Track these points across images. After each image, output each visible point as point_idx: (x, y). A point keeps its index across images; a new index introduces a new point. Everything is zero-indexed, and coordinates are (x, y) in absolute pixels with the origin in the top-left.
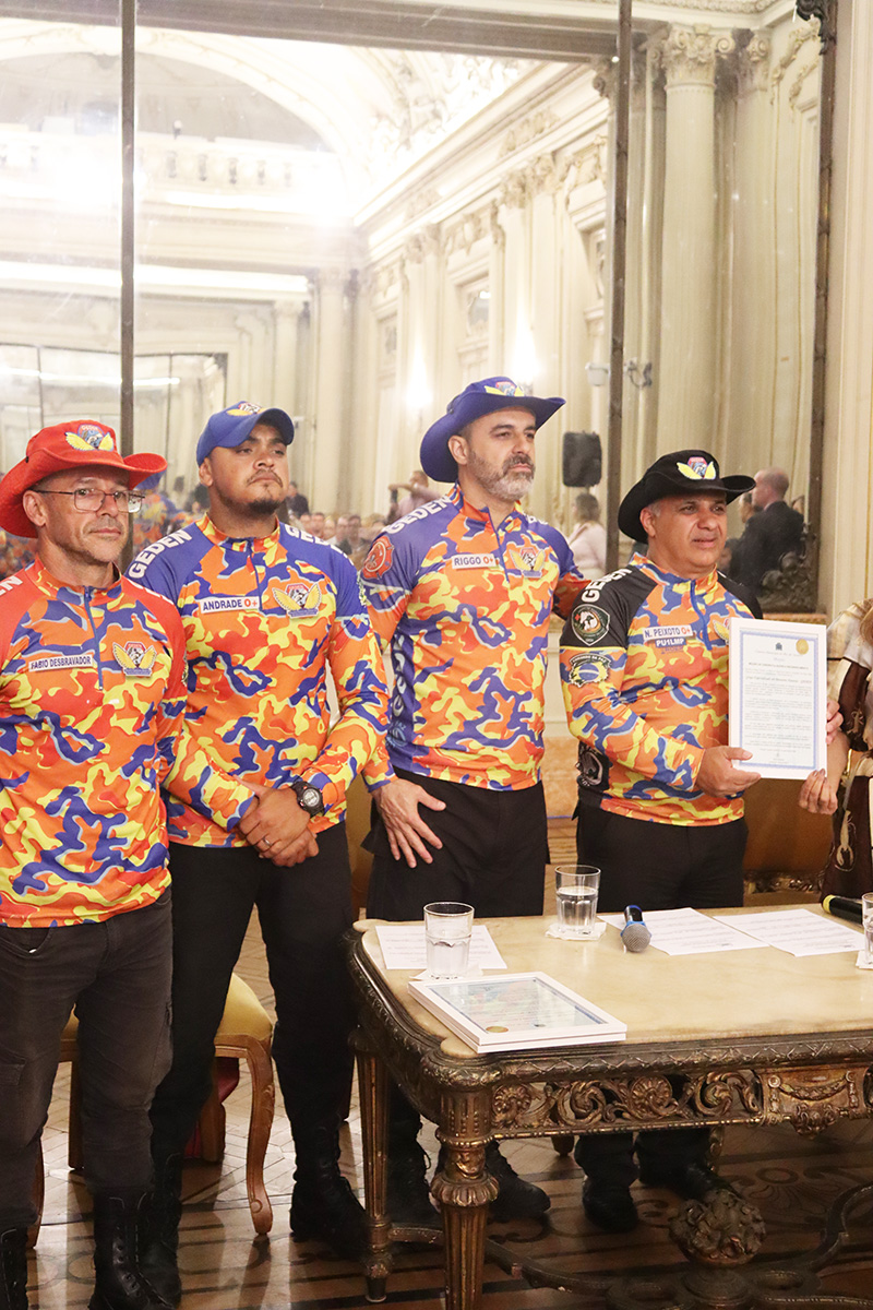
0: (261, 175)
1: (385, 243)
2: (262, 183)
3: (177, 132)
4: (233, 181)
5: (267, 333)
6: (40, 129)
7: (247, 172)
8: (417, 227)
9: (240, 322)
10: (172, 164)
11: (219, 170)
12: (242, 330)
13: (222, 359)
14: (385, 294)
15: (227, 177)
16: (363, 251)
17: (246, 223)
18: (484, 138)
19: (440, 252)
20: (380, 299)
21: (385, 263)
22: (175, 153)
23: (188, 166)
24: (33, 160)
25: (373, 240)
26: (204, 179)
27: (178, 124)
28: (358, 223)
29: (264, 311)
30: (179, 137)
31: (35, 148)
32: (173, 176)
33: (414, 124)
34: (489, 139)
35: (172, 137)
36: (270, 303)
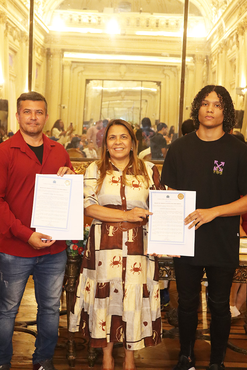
0: (167, 24)
1: (214, 46)
2: (167, 27)
3: (141, 11)
4: (157, 26)
5: (175, 76)
6: (102, 11)
7: (162, 23)
8: (220, 41)
9: (166, 72)
10: (138, 21)
11: (153, 23)
12: (166, 75)
13: (159, 84)
14: (214, 64)
15: (155, 25)
16: (209, 49)
17: (161, 41)
18: (234, 11)
19: (227, 50)
20: (213, 66)
21: (214, 54)
22: (139, 18)
23: (143, 22)
24: (99, 21)
25: (212, 45)
26: (148, 26)
27: (141, 9)
28: (207, 39)
29: (173, 69)
30: (141, 13)
31: (99, 17)
32: (138, 26)
33: (220, 5)
34: (236, 11)
35: (139, 13)
36: (175, 66)
